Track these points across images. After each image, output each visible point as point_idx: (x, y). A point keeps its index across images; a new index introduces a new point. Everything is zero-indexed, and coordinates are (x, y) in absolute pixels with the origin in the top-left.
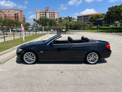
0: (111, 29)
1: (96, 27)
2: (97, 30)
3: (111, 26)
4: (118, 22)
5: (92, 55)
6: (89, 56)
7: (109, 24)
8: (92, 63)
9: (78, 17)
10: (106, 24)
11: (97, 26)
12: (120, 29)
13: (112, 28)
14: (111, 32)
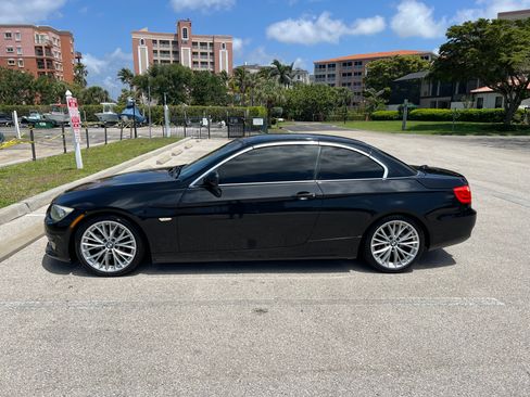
0: (457, 120)
1: (393, 110)
2: (400, 123)
3: (458, 107)
4: (487, 89)
5: (393, 231)
6: (377, 237)
7: (450, 98)
8: (391, 265)
9: (320, 66)
10: (437, 100)
11: (398, 106)
12: (495, 121)
13: (463, 114)
14: (461, 131)
